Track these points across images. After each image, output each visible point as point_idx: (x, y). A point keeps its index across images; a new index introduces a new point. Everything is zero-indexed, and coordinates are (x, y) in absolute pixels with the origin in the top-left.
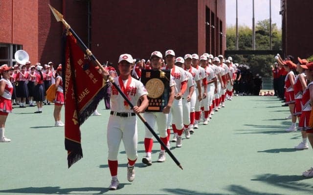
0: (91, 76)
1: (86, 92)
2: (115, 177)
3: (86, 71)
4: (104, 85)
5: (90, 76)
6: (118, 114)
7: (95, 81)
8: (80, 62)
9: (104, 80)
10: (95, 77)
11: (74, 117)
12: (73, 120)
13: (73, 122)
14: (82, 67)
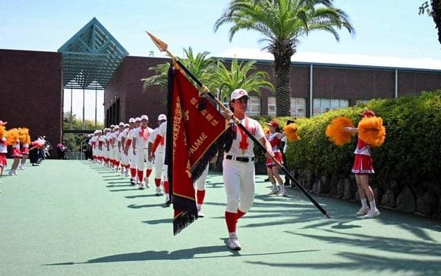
0: (209, 117)
1: (204, 137)
2: (233, 233)
3: (202, 112)
4: (227, 127)
5: (207, 117)
6: (238, 159)
7: (215, 123)
8: (193, 101)
9: (226, 121)
10: (214, 118)
11: (188, 167)
12: (187, 171)
13: (187, 174)
14: (197, 107)
